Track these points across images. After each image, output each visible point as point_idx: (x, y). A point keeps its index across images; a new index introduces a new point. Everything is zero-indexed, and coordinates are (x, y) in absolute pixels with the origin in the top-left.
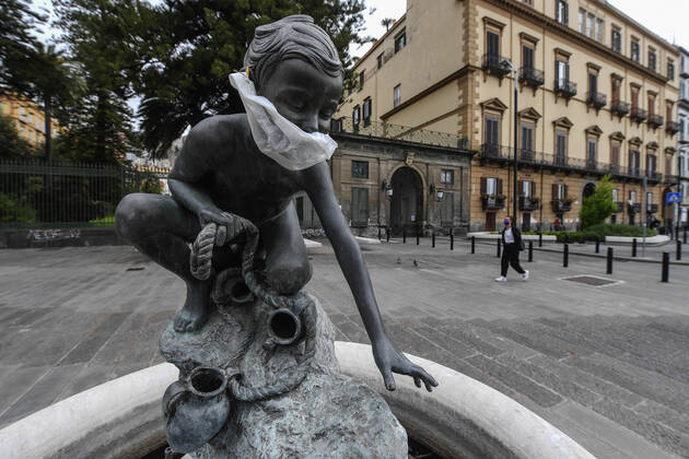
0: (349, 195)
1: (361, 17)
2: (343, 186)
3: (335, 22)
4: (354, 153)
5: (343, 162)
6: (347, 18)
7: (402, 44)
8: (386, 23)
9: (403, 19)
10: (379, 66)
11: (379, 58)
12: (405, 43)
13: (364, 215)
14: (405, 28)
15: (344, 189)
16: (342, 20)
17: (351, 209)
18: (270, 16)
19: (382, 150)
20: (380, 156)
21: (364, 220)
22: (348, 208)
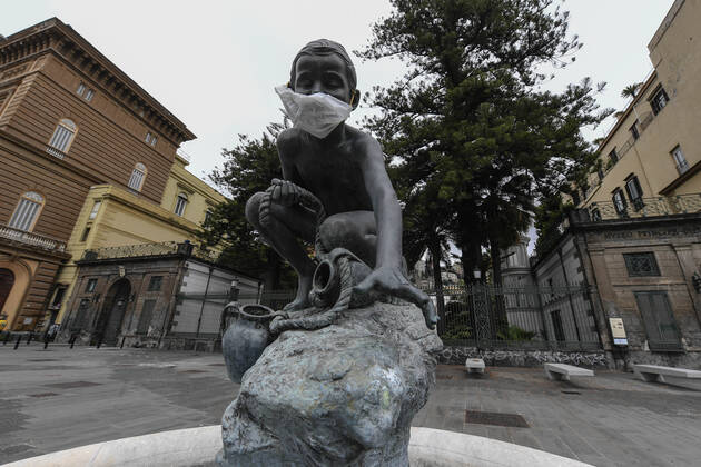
0: (632, 303)
1: (589, 98)
2: (616, 289)
3: (558, 116)
4: (623, 244)
5: (608, 258)
6: (570, 106)
7: (663, 102)
8: (629, 91)
9: (654, 77)
10: (636, 136)
11: (633, 128)
12: (667, 99)
13: (671, 332)
14: (660, 85)
15: (619, 294)
16: (565, 110)
17: (643, 324)
18: (484, 136)
19: (675, 233)
20: (674, 241)
21: (674, 341)
22: (636, 322)
